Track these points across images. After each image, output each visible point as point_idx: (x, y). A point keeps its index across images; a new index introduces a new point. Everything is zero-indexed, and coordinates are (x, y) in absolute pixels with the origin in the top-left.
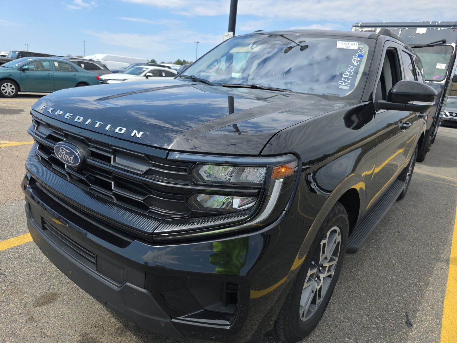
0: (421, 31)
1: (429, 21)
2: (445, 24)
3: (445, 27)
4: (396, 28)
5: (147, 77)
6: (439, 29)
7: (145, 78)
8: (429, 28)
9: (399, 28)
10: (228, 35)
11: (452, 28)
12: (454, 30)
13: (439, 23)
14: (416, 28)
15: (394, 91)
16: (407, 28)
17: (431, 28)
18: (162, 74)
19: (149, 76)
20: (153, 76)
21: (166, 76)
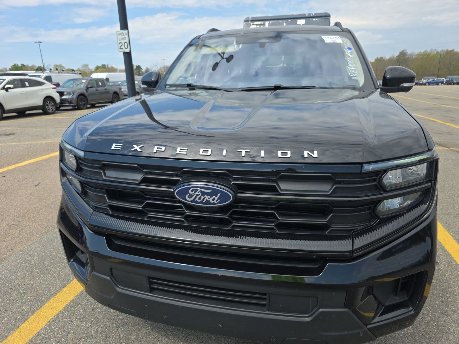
0: (301, 22)
1: (305, 13)
2: (318, 15)
3: (319, 18)
4: (281, 21)
5: (7, 90)
6: (314, 20)
7: (4, 91)
8: (306, 19)
9: (284, 20)
10: (122, 33)
11: (324, 19)
12: (325, 20)
13: (313, 15)
14: (296, 19)
15: (388, 77)
16: (289, 21)
17: (308, 19)
18: (25, 85)
19: (10, 88)
20: (15, 87)
21: (30, 86)
